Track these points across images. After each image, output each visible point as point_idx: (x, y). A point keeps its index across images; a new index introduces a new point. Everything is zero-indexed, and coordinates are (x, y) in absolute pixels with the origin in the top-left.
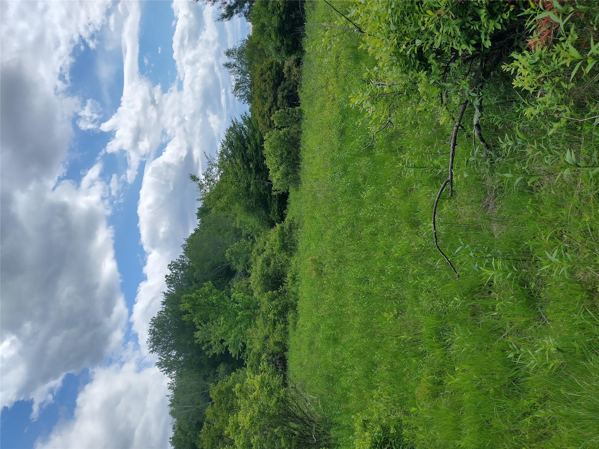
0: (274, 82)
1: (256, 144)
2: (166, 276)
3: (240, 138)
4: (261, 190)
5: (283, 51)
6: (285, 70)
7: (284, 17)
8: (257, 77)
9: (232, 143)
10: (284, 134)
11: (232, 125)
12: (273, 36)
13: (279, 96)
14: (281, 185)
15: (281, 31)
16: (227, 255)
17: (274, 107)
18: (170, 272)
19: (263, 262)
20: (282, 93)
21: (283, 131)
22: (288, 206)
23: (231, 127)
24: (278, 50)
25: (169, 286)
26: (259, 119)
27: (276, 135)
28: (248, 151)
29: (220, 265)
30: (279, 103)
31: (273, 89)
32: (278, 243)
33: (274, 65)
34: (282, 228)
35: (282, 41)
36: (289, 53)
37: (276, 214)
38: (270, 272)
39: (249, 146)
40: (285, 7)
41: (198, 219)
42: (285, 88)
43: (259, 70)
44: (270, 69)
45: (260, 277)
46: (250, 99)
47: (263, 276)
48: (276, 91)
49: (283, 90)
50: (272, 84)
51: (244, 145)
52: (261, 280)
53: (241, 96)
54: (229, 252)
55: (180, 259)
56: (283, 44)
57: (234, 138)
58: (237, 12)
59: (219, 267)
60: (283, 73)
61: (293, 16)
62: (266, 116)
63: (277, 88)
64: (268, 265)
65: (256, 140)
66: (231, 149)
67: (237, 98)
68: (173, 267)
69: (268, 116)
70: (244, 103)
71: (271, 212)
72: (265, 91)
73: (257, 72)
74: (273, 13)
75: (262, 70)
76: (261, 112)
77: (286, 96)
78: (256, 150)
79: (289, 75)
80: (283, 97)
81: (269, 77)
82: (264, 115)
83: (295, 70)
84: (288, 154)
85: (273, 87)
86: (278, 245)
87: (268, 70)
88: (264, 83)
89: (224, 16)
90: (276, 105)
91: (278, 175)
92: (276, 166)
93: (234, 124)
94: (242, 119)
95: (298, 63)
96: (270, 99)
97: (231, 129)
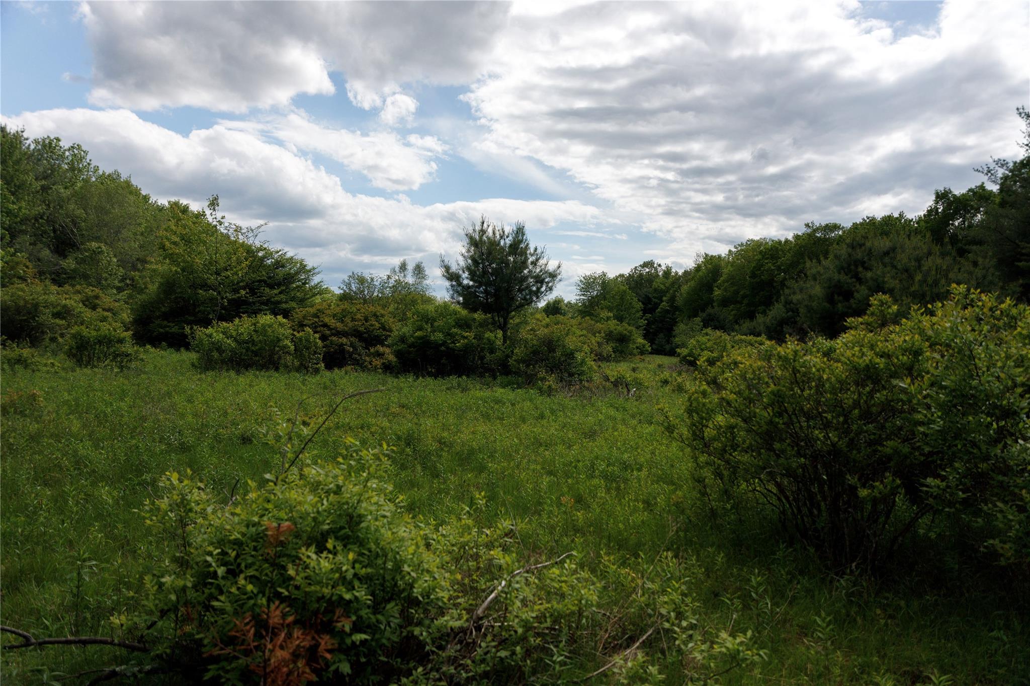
0: (365, 333)
1: (280, 302)
2: (58, 140)
3: (289, 278)
4: (202, 308)
5: (401, 347)
6: (381, 349)
7: (443, 348)
8: (372, 309)
9: (283, 266)
10: (285, 347)
11: (308, 268)
12: (418, 334)
13: (344, 340)
14: (201, 341)
15: (424, 345)
16: (94, 245)
17: (328, 332)
18: (66, 147)
19: (65, 306)
20: (349, 343)
21: (290, 344)
22: (172, 350)
23: (305, 266)
24: (403, 339)
25: (39, 143)
26: (312, 310)
27: (284, 335)
28: (267, 290)
29: (78, 231)
30: (334, 338)
31: (355, 330)
32: (94, 333)
33: (388, 333)
34: (121, 341)
35: (412, 345)
36: (398, 354)
37: (161, 330)
38: (41, 319)
39: (276, 291)
40: (454, 350)
41: (169, 202)
42: (355, 348)
43: (382, 312)
44: (384, 328)
45: (33, 299)
46: (344, 297)
47: (36, 306)
48: (352, 335)
49: (352, 345)
50: (362, 329)
51: (279, 285)
52: (26, 302)
53: (350, 284)
54: (100, 247)
55: (92, 166)
56: (410, 347)
57: (291, 269)
58: (452, 286)
59: (75, 230)
60: (375, 346)
61: (443, 361)
62: (317, 320)
63: (356, 336)
64: (57, 315)
65: (286, 302)
66: (273, 264)
67: (346, 278)
68: (76, 152)
69: (316, 322)
70: (339, 288)
71: (165, 323)
72: (353, 320)
73: (379, 308)
74: (449, 335)
75: (383, 316)
76: (323, 313)
77: (344, 349)
78: (271, 302)
79: (373, 354)
80: (342, 345)
81: (372, 325)
82: (318, 317)
83: (378, 362)
84: (253, 351)
85: (359, 331)
86: (90, 333)
87: (381, 324)
88: (362, 318)
89: (447, 268)
90: (333, 335)
91: (218, 336)
92: (234, 334)
93: (310, 271)
94: (318, 283)
95: (387, 368)
96: (340, 326)
97: (303, 267)
